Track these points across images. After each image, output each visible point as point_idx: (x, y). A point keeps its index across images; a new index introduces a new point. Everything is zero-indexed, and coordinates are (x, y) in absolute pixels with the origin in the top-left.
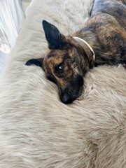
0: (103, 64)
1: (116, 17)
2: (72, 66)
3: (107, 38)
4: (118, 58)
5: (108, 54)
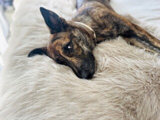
0: (104, 40)
2: (80, 44)
3: (101, 18)
4: (115, 33)
5: (106, 30)
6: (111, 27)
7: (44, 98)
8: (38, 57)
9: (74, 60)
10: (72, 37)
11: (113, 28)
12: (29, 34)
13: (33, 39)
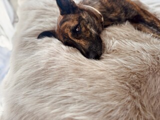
0: (112, 24)
2: (88, 27)
4: (123, 17)
5: (114, 14)
6: (119, 11)
7: (56, 74)
8: (46, 39)
9: (82, 42)
10: (80, 19)
11: (121, 12)
12: (37, 17)
13: (41, 22)
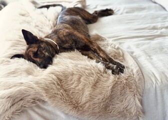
1: (71, 25)
3: (64, 36)
6: (71, 43)
13: (15, 49)
